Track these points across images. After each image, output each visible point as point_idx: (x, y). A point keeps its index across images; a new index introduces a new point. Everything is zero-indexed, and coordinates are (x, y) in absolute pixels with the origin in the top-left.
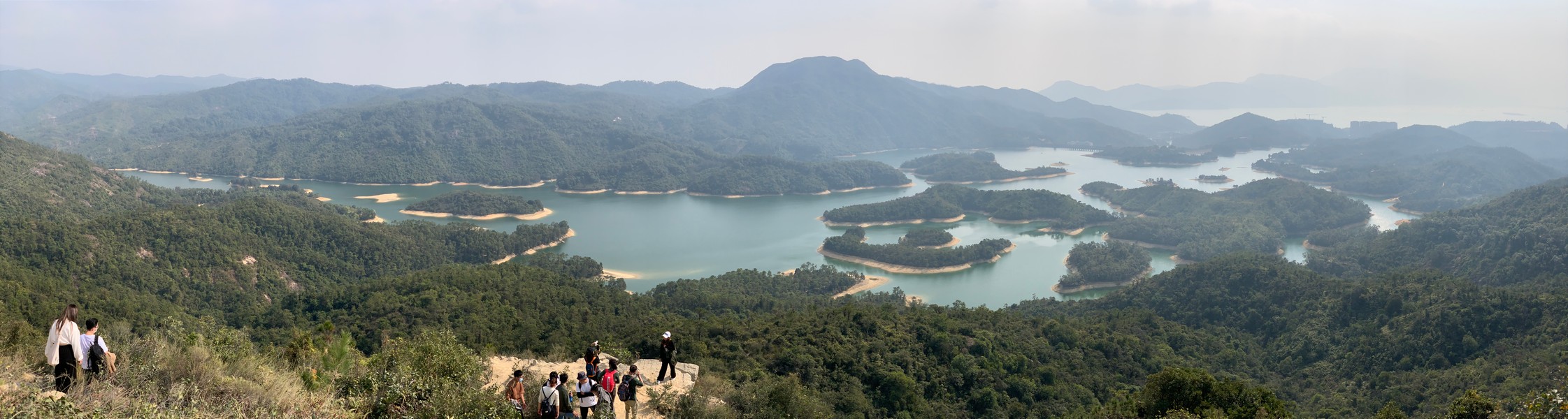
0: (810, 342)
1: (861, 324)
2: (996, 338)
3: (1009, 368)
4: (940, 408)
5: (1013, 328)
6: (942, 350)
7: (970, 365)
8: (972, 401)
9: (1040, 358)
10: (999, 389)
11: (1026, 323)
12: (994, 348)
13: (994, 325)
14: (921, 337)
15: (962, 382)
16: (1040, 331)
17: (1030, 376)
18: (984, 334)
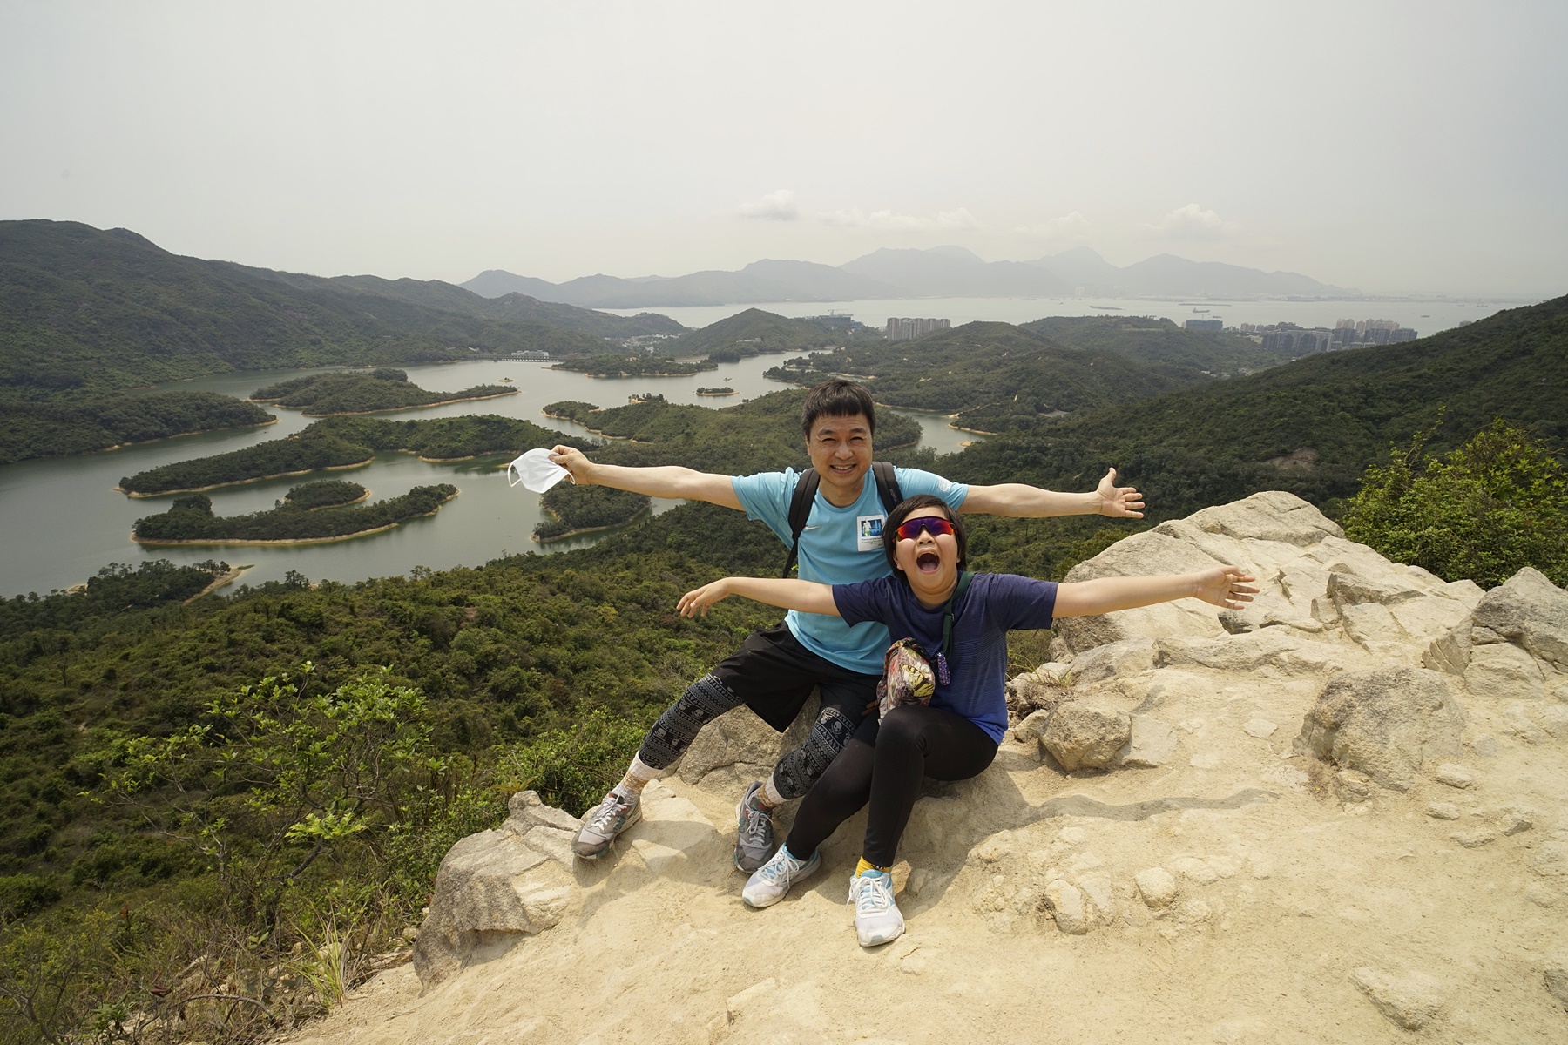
5: (518, 588)
6: (433, 630)
7: (481, 642)
8: (494, 689)
9: (564, 621)
10: (526, 666)
11: (530, 580)
12: (504, 615)
13: (491, 587)
14: (398, 618)
15: (473, 668)
16: (554, 588)
17: (559, 643)
18: (485, 599)
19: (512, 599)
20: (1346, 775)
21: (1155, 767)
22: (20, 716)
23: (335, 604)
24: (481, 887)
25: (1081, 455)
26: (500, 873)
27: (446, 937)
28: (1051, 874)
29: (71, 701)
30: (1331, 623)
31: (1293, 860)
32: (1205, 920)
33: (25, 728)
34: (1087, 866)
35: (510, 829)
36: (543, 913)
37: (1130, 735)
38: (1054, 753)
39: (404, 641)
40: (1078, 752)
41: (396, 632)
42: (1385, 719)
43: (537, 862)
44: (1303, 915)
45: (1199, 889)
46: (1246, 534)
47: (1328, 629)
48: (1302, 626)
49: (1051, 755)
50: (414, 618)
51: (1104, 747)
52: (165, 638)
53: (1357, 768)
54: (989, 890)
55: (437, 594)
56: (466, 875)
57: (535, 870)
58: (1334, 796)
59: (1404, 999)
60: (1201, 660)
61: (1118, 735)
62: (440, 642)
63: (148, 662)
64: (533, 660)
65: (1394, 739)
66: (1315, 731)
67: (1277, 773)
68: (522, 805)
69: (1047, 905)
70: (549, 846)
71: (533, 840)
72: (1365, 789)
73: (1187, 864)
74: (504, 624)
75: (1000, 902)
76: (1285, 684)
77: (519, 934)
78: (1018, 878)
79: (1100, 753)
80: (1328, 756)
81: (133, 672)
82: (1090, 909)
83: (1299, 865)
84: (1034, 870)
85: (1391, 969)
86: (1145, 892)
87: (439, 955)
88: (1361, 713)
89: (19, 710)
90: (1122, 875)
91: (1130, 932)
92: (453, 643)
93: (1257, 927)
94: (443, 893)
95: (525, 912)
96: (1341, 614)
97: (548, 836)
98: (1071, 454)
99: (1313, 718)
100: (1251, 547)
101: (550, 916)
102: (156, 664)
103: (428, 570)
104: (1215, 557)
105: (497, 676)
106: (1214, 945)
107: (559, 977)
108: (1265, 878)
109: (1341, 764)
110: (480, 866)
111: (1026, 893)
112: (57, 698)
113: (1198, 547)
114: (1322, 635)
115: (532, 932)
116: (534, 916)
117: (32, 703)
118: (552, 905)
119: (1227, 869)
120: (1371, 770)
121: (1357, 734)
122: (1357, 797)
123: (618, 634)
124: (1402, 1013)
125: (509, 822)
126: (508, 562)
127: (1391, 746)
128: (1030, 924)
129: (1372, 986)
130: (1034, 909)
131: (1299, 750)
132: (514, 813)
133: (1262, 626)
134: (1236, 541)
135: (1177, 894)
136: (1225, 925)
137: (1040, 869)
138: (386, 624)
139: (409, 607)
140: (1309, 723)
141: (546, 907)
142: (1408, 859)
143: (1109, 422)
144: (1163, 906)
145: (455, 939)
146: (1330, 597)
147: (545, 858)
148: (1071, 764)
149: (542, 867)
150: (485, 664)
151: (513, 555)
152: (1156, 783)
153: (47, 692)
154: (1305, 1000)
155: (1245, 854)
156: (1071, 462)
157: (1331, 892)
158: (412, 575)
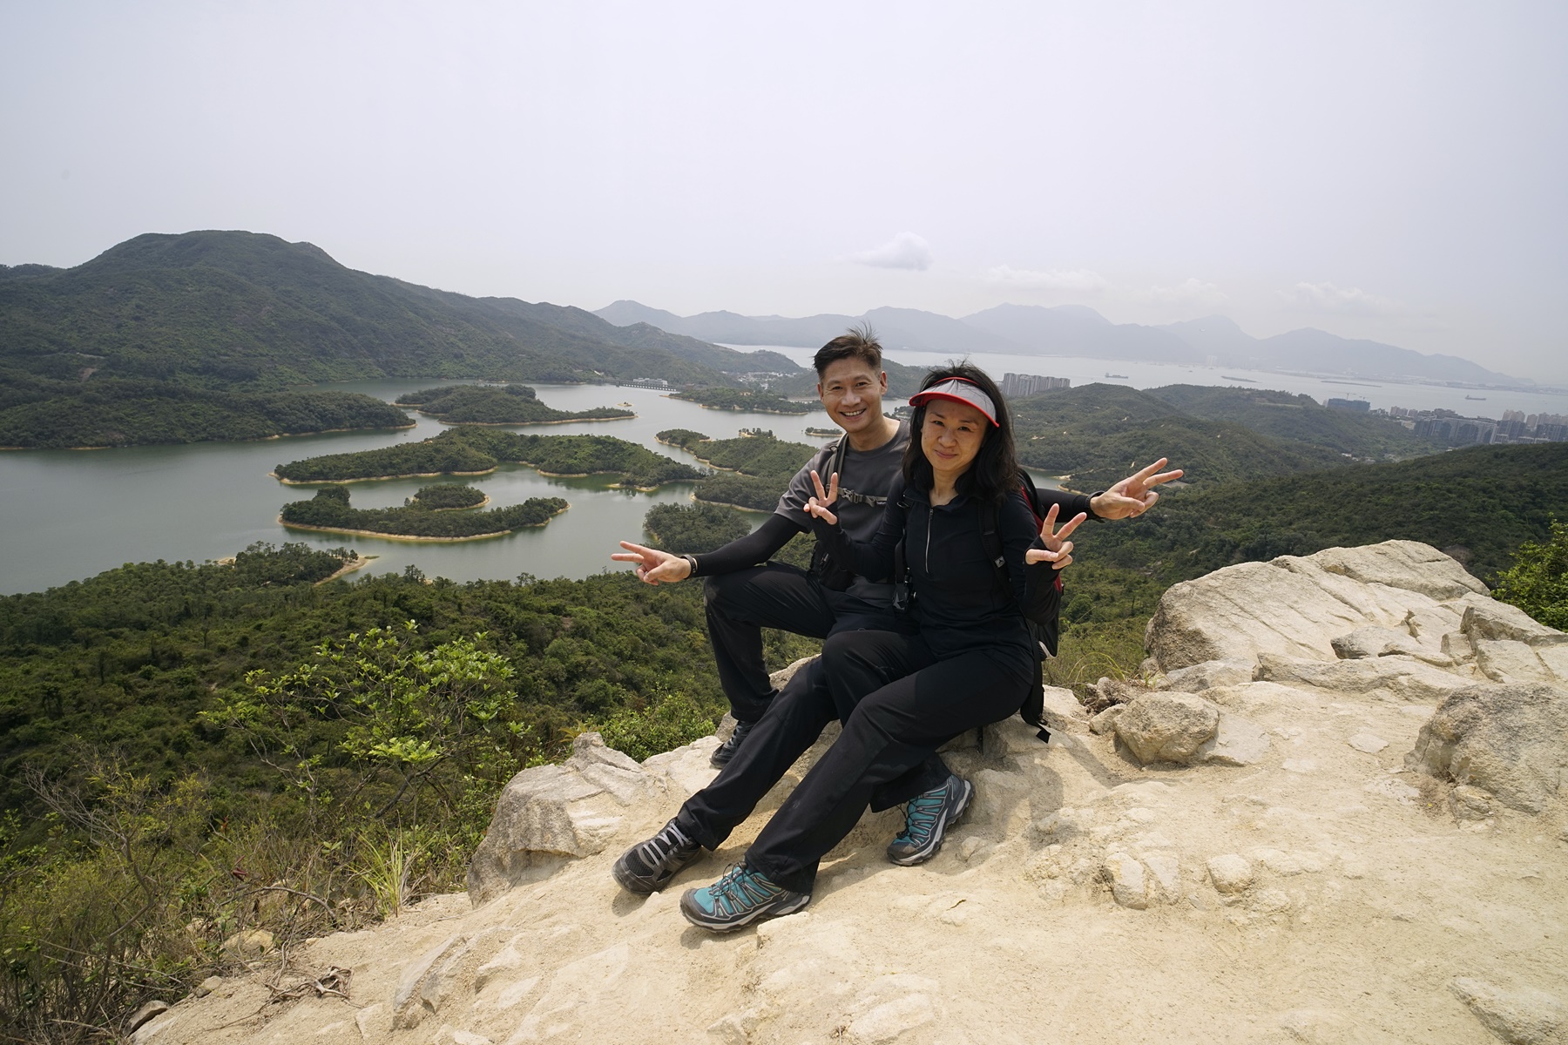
5: (614, 604)
6: (531, 635)
7: (573, 652)
8: (580, 700)
9: (654, 641)
10: (612, 681)
11: (626, 597)
12: (598, 629)
13: (589, 601)
14: (499, 620)
15: (564, 676)
16: (648, 608)
17: (647, 662)
18: (582, 611)
19: (607, 614)
20: (1463, 790)
21: (1242, 766)
22: (164, 670)
23: (445, 599)
24: (537, 809)
25: (1200, 529)
26: (556, 798)
27: (499, 858)
28: (1112, 847)
29: (207, 662)
30: (1464, 658)
31: (1393, 866)
32: (1282, 910)
33: (167, 681)
34: (1154, 844)
35: (572, 766)
36: (592, 839)
37: (1216, 729)
38: (1131, 744)
39: (503, 643)
40: (1157, 742)
41: (496, 633)
42: (1516, 735)
43: (593, 793)
44: (1399, 918)
45: (1278, 879)
46: (1373, 578)
47: (1458, 664)
48: (1429, 658)
49: (1127, 746)
50: (515, 621)
51: (1186, 738)
52: (294, 614)
53: (1479, 785)
54: (1044, 858)
55: (538, 601)
56: (526, 797)
57: (589, 800)
58: (1449, 814)
59: (1512, 1010)
60: (1307, 678)
61: (1203, 727)
62: (536, 647)
63: (277, 634)
64: (619, 676)
65: (1525, 757)
66: (1432, 744)
67: (1383, 785)
68: (586, 744)
69: (1105, 877)
70: (605, 780)
71: (592, 774)
72: (1486, 806)
73: (1267, 854)
74: (597, 637)
75: (1055, 869)
76: (1401, 708)
77: (568, 857)
78: (1077, 850)
79: (1181, 745)
80: (1445, 773)
81: (263, 641)
82: (1152, 885)
83: (1399, 871)
84: (1095, 843)
85: (1501, 982)
86: (1217, 876)
87: (491, 876)
88: (1487, 725)
89: (164, 664)
90: (1192, 858)
91: (1195, 914)
92: (547, 650)
93: (1343, 925)
94: (502, 817)
95: (575, 835)
96: (1476, 651)
97: (606, 772)
98: (1189, 528)
99: (1430, 730)
100: (1376, 591)
101: (598, 841)
102: (283, 637)
103: (533, 577)
104: (1334, 596)
105: (585, 687)
106: (1290, 936)
107: (599, 894)
108: (1356, 878)
109: (1459, 780)
110: (539, 792)
111: (1083, 863)
112: (196, 658)
113: (1317, 584)
114: (1451, 670)
115: (580, 856)
116: (583, 840)
117: (175, 659)
118: (601, 832)
119: (1317, 865)
120: (1493, 785)
121: (1482, 746)
122: (1476, 814)
123: (703, 661)
124: (1510, 1026)
125: (572, 760)
126: (607, 577)
127: (1522, 764)
128: (1085, 894)
129: (1475, 995)
130: (1091, 879)
131: (1412, 767)
132: (579, 752)
133: (1380, 655)
134: (1361, 584)
135: (1252, 882)
136: (1304, 918)
137: (1102, 842)
138: (488, 624)
139: (512, 610)
140: (1425, 736)
141: (595, 833)
142: (1533, 880)
143: (1233, 499)
144: (1236, 892)
145: (507, 861)
146: (1465, 632)
147: (600, 790)
148: (1148, 756)
149: (596, 798)
150: (574, 675)
151: (613, 572)
152: (1240, 781)
153: (190, 651)
154: (1393, 1003)
155: (1336, 852)
156: (1187, 536)
157: (1434, 901)
158: (518, 581)
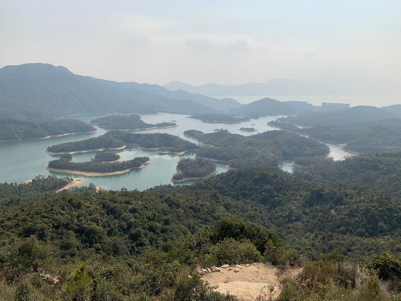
0: (44, 217)
1: (73, 204)
2: (142, 204)
3: (149, 218)
4: (115, 240)
6: (116, 212)
7: (130, 218)
8: (131, 235)
9: (163, 213)
10: (144, 228)
12: (141, 209)
13: (141, 198)
14: (105, 206)
15: (126, 227)
16: (163, 200)
19: (146, 203)
41: (103, 211)
50: (111, 207)
55: (121, 199)
64: (147, 226)
74: (140, 212)
103: (126, 189)
105: (133, 230)
123: (181, 220)
138: (101, 208)
139: (110, 203)
